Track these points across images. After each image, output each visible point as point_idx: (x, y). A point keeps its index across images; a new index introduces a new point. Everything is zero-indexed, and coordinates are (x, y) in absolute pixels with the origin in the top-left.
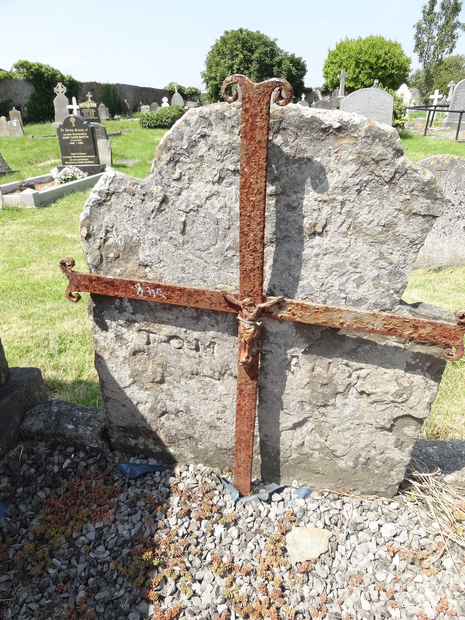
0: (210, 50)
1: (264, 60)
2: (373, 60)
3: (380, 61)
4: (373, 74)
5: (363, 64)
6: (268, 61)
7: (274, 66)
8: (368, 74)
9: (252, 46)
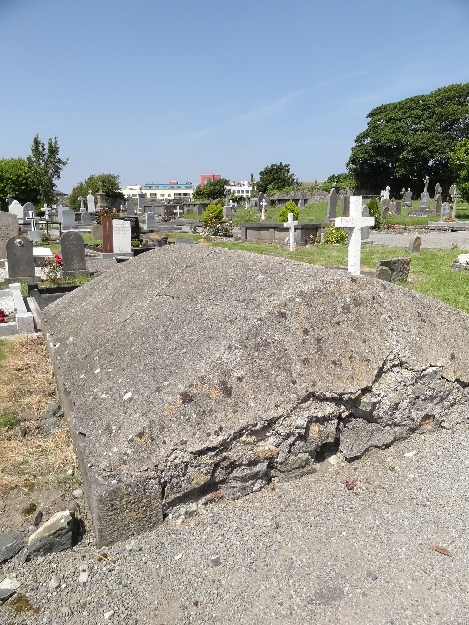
2: (15, 178)
3: (21, 179)
4: (17, 188)
5: (7, 181)
8: (11, 187)
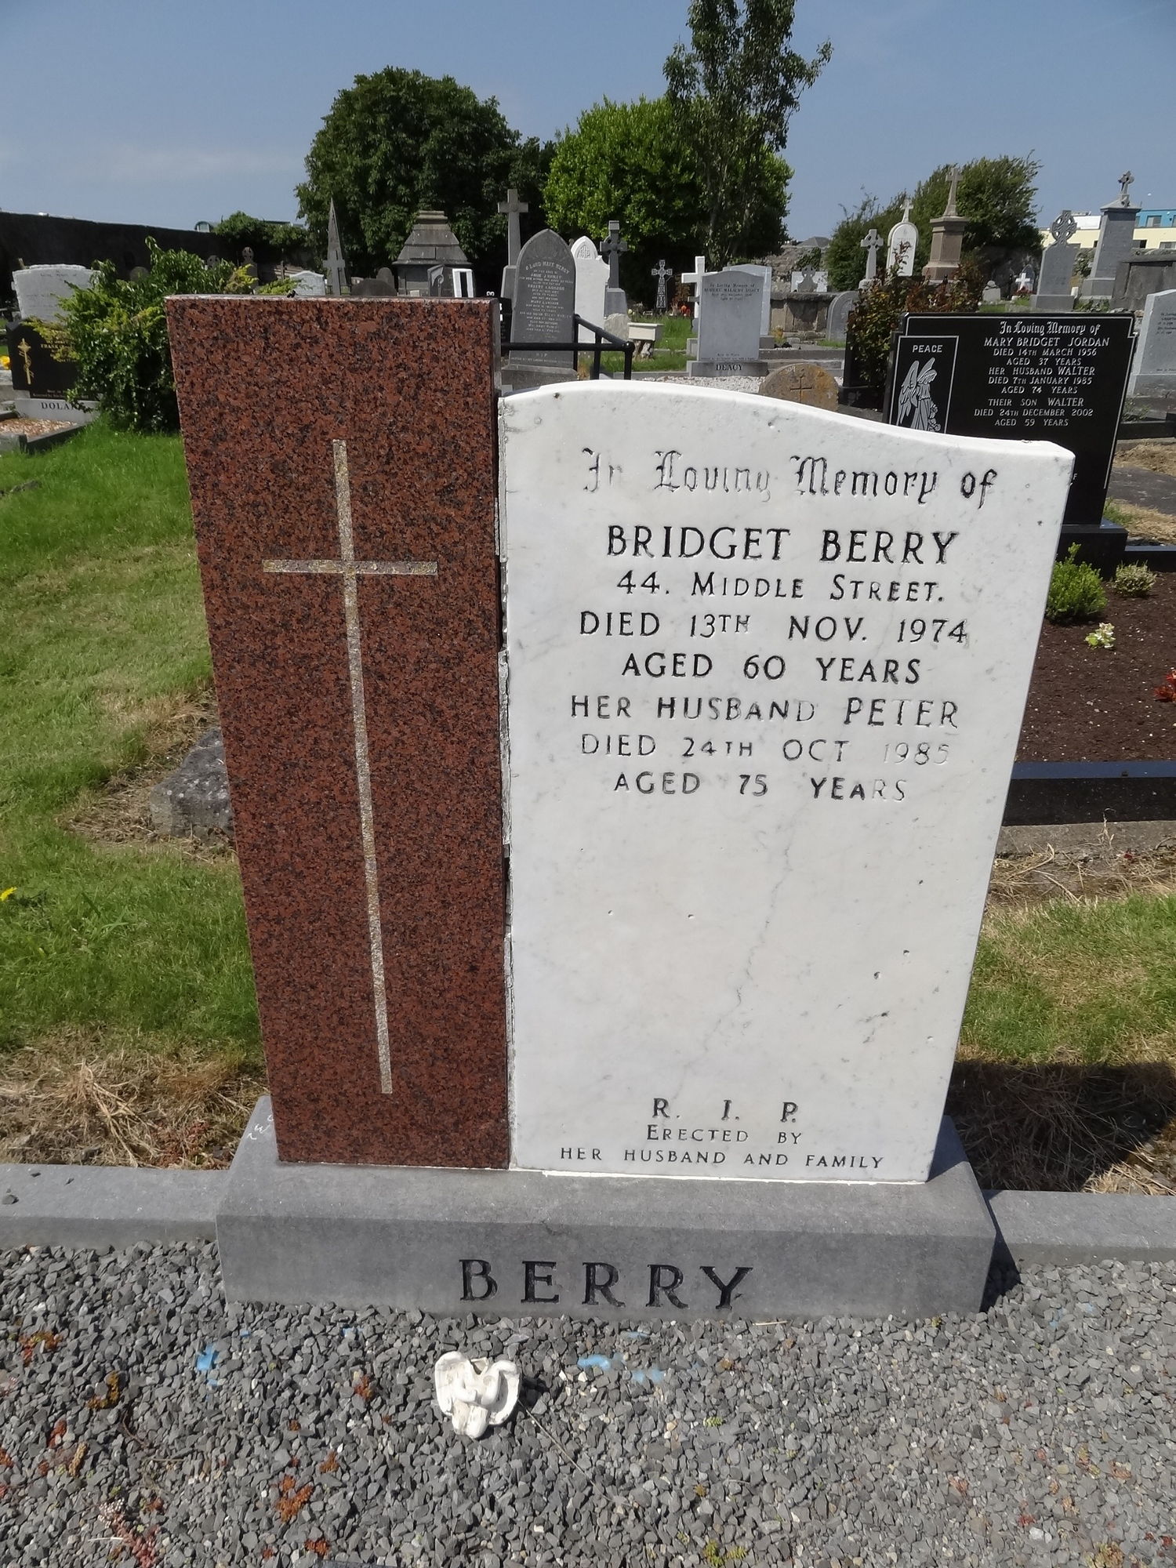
0: (322, 126)
1: (455, 158)
5: (634, 176)
6: (465, 161)
7: (486, 176)
9: (421, 119)
